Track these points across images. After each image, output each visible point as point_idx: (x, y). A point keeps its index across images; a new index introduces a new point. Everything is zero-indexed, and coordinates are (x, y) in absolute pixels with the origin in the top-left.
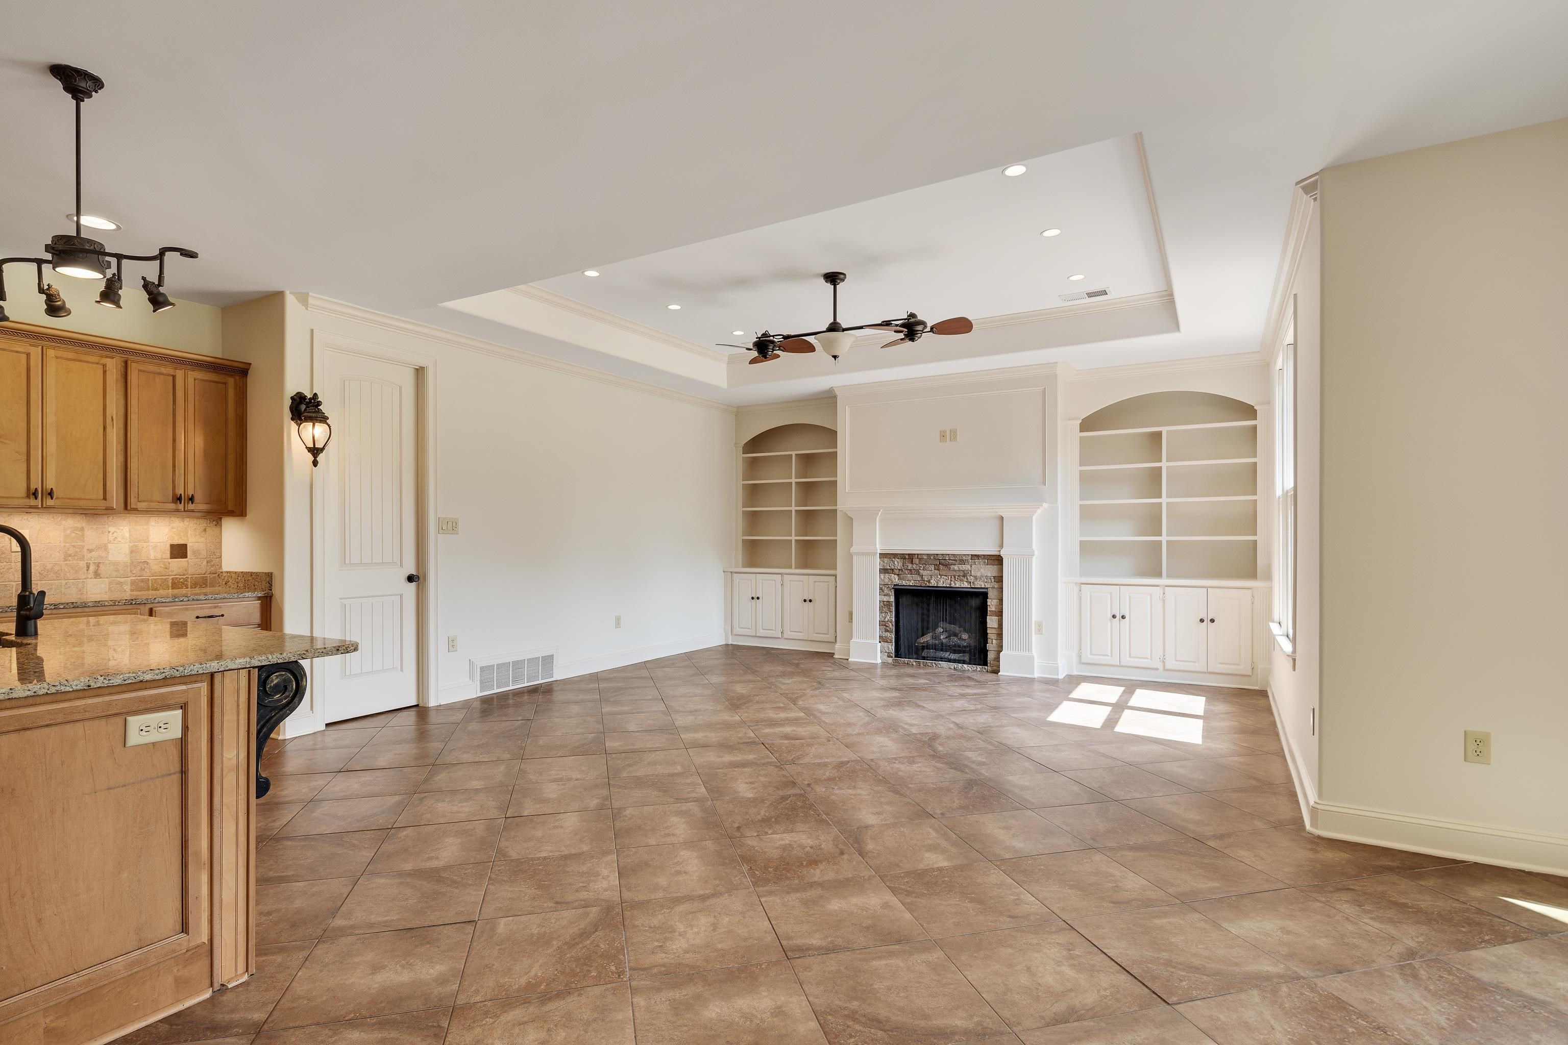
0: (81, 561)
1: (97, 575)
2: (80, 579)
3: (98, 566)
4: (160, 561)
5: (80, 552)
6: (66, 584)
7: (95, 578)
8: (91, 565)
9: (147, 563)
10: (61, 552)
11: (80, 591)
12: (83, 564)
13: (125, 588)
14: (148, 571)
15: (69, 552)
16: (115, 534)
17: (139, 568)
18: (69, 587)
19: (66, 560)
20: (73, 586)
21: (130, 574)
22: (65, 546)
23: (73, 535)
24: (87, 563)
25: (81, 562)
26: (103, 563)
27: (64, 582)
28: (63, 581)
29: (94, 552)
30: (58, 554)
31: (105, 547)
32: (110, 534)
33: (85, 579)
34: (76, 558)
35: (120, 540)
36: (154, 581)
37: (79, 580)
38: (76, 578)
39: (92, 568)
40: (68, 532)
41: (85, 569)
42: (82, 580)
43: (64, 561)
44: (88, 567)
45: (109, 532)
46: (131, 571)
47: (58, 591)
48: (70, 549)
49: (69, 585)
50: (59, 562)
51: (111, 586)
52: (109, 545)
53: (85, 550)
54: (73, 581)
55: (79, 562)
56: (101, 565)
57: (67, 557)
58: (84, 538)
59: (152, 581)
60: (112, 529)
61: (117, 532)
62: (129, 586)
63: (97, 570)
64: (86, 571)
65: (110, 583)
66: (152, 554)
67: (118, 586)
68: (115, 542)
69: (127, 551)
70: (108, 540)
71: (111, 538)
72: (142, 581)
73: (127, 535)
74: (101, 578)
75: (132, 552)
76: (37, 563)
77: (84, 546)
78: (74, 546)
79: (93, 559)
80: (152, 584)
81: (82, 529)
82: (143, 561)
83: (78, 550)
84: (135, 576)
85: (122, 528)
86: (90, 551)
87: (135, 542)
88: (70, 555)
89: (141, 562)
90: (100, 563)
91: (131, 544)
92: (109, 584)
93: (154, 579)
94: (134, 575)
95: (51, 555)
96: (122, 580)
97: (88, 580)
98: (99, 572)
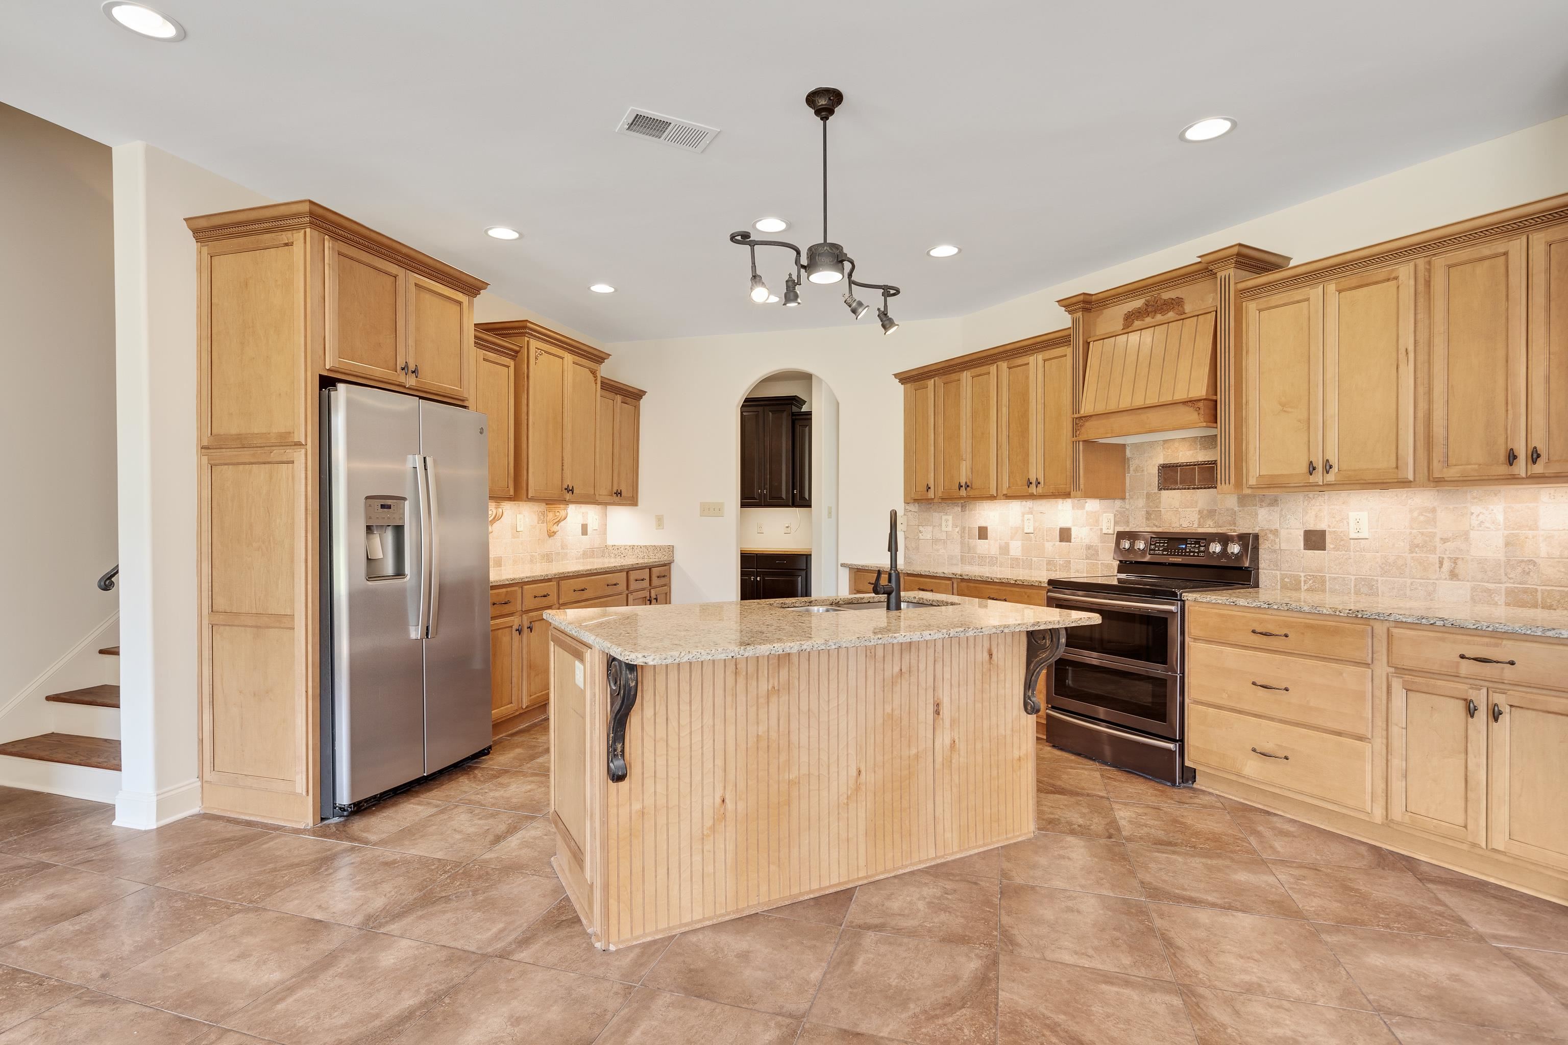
0: (1430, 554)
1: (1453, 575)
2: (1430, 579)
3: (1455, 563)
4: (1559, 562)
5: (1430, 541)
6: (1412, 584)
7: (1451, 579)
8: (1445, 562)
9: (1535, 563)
10: (1405, 541)
11: (1430, 596)
12: (1434, 558)
13: (1496, 599)
14: (1535, 577)
15: (1416, 542)
16: (1481, 516)
17: (1519, 570)
18: (1416, 589)
19: (1412, 552)
20: (1420, 588)
21: (1504, 579)
22: (1411, 533)
23: (1422, 518)
24: (1440, 557)
25: (1432, 556)
26: (1463, 559)
27: (1409, 581)
28: (1408, 579)
29: (1449, 543)
30: (1402, 544)
31: (1466, 536)
32: (1474, 517)
33: (1437, 579)
34: (1425, 549)
35: (1488, 525)
36: (1546, 593)
37: (1428, 581)
38: (1425, 577)
39: (1447, 565)
40: (1415, 514)
41: (1438, 565)
42: (1432, 581)
43: (1409, 553)
44: (1441, 563)
45: (1472, 513)
46: (1506, 575)
47: (1402, 592)
48: (1418, 538)
49: (1415, 586)
50: (1403, 555)
51: (1474, 594)
52: (1472, 532)
53: (1437, 539)
54: (1422, 581)
55: (1428, 556)
56: (1459, 562)
57: (1413, 547)
58: (1436, 523)
59: (1543, 593)
60: (1476, 509)
61: (1483, 514)
62: (1504, 596)
63: (1454, 568)
64: (1438, 569)
65: (1473, 589)
66: (1544, 550)
67: (1485, 594)
68: (1480, 528)
69: (1501, 542)
70: (1470, 525)
71: (1475, 523)
72: (1525, 591)
73: (1500, 518)
74: (1459, 580)
75: (1507, 544)
76: (1377, 554)
77: (1436, 533)
78: (1422, 534)
79: (1447, 552)
80: (1543, 598)
81: (1434, 510)
82: (1526, 559)
83: (1427, 539)
84: (1514, 583)
85: (1492, 507)
86: (1444, 540)
87: (1513, 529)
88: (1417, 546)
89: (1522, 561)
90: (1458, 558)
91: (1506, 532)
92: (1471, 590)
93: (1546, 590)
94: (1512, 581)
95: (1393, 545)
96: (1491, 586)
97: (1440, 581)
98: (1457, 571)
